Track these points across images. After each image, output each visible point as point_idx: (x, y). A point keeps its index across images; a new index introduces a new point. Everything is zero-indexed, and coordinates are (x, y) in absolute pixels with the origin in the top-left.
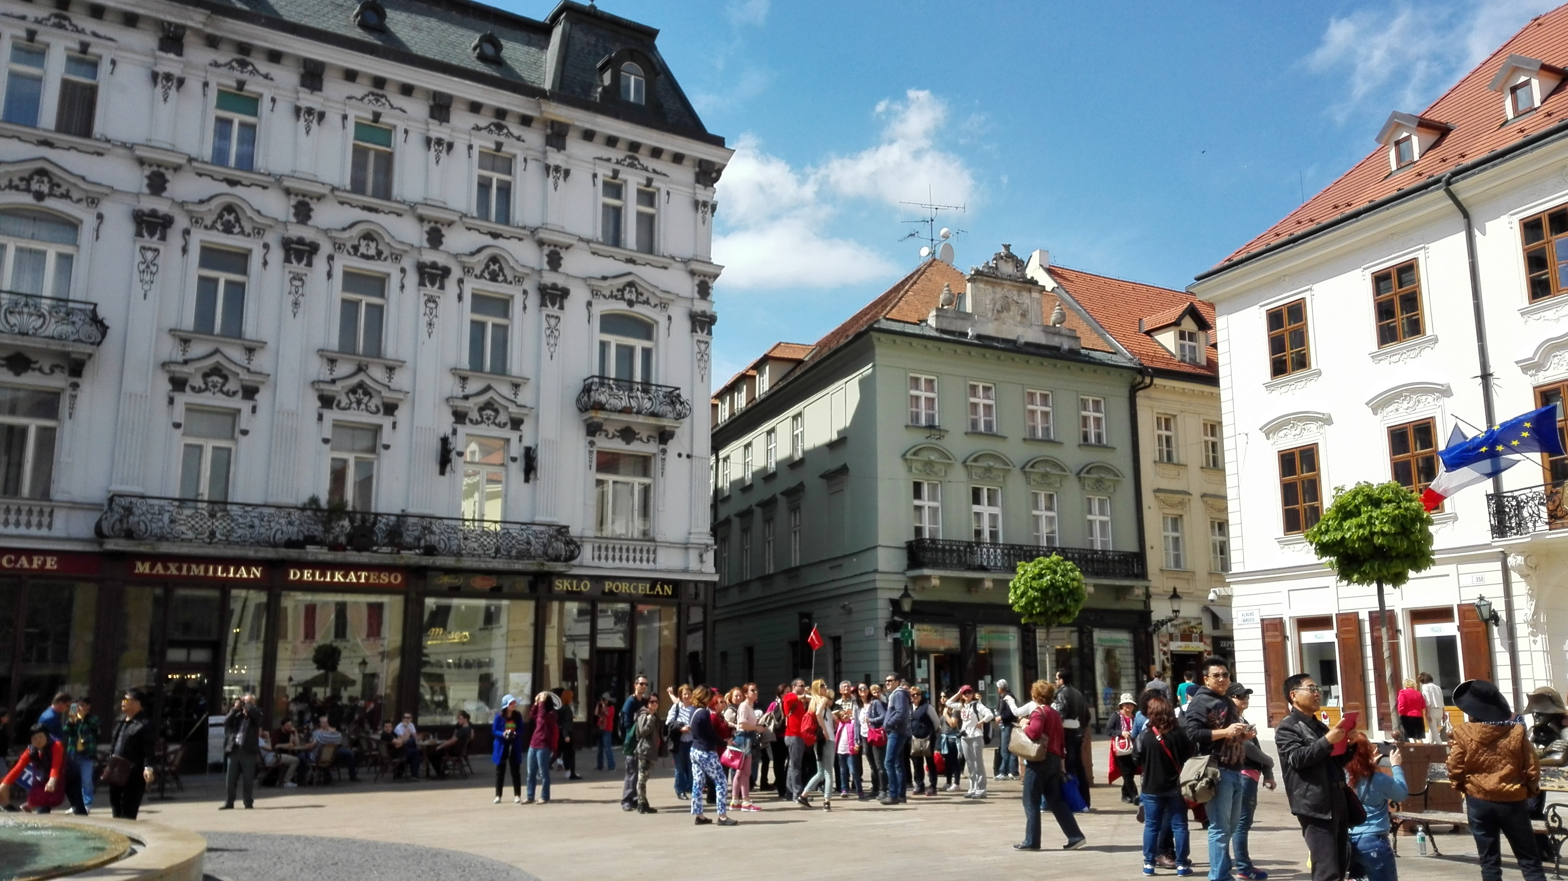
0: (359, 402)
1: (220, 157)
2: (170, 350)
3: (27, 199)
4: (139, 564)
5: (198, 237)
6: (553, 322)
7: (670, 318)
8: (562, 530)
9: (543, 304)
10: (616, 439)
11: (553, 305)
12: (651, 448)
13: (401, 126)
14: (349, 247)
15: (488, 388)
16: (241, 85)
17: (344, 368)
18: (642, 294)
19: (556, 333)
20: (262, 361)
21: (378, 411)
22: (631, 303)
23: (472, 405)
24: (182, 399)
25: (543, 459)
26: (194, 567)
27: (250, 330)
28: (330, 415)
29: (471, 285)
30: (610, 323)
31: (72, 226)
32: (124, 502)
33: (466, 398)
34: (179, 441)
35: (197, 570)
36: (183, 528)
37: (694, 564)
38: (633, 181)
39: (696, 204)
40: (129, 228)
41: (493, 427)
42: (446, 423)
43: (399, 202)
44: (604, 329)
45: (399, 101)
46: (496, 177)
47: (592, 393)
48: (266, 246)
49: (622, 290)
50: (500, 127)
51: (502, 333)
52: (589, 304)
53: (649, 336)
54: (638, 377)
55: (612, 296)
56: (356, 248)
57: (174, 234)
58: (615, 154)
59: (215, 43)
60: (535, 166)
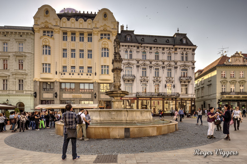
0: (157, 82)
1: (143, 59)
2: (140, 78)
3: (128, 66)
4: (139, 98)
5: (142, 67)
7: (189, 68)
8: (178, 93)
9: (175, 69)
10: (183, 83)
12: (187, 84)
13: (160, 52)
15: (169, 79)
16: (144, 51)
17: (155, 78)
19: (176, 72)
20: (148, 79)
21: (159, 82)
22: (185, 67)
23: (168, 81)
24: (142, 83)
25: (175, 86)
26: (144, 98)
27: (147, 76)
28: (155, 83)
29: (167, 68)
30: (182, 70)
31: (131, 68)
32: (138, 93)
34: (142, 87)
36: (143, 95)
37: (193, 96)
38: (185, 53)
39: (192, 54)
40: (136, 67)
41: (170, 83)
42: (165, 83)
43: (160, 60)
44: (182, 71)
45: (159, 49)
46: (169, 55)
47: (181, 78)
48: (148, 67)
50: (170, 50)
51: (171, 73)
52: (180, 68)
53: (187, 71)
54: (186, 75)
55: (183, 67)
56: (156, 66)
57: (140, 67)
58: (183, 50)
59: (142, 47)
60: (174, 53)
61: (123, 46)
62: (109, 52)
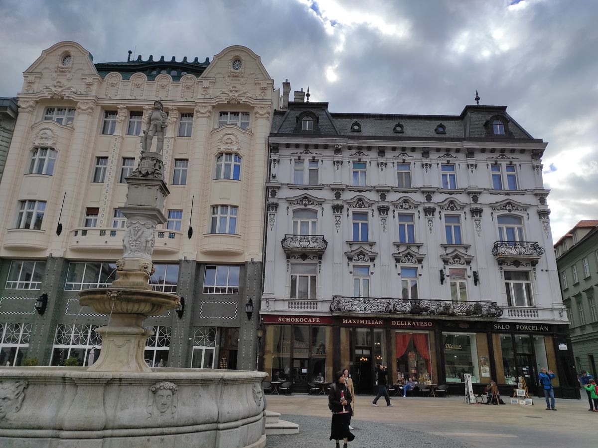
0: (409, 260)
2: (347, 249)
3: (303, 206)
4: (344, 320)
5: (352, 210)
6: (478, 222)
7: (528, 214)
8: (494, 304)
9: (473, 216)
10: (512, 266)
11: (477, 216)
12: (528, 268)
13: (412, 162)
14: (399, 206)
15: (455, 250)
16: (360, 159)
17: (402, 248)
18: (514, 207)
19: (480, 226)
20: (375, 249)
21: (416, 262)
22: (510, 211)
23: (450, 257)
24: (351, 264)
25: (481, 276)
26: (361, 321)
27: (370, 239)
28: (400, 265)
29: (444, 213)
30: (502, 219)
31: (316, 212)
32: (337, 299)
33: (447, 254)
34: (352, 277)
35: (362, 322)
36: (356, 307)
37: (557, 317)
38: (504, 163)
39: (533, 168)
40: (331, 211)
41: (459, 265)
42: (441, 265)
43: (415, 188)
44: (499, 222)
45: (411, 154)
46: (448, 173)
47: (498, 248)
48: (373, 210)
49: (505, 206)
50: (448, 155)
51: (458, 229)
52: (492, 213)
53: (520, 223)
54: (518, 239)
55: (501, 209)
56: (402, 206)
57: (344, 210)
58: (495, 155)
59: (350, 148)
60: (463, 166)
61: (288, 146)
62: (243, 164)
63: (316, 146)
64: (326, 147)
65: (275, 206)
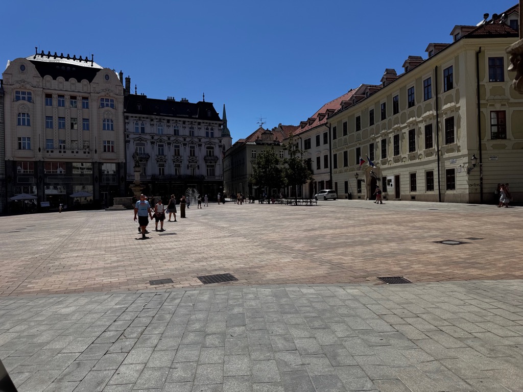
0: (178, 161)
1: (159, 133)
2: (156, 157)
3: (139, 142)
4: (156, 182)
5: (158, 144)
6: (200, 149)
7: (216, 146)
8: (203, 176)
10: (209, 163)
11: (200, 146)
12: (214, 164)
13: (179, 126)
15: (193, 158)
16: (160, 124)
17: (175, 158)
18: (212, 143)
20: (166, 158)
21: (180, 162)
22: (210, 145)
24: (158, 163)
25: (200, 167)
27: (164, 154)
28: (174, 163)
29: (190, 145)
31: (144, 144)
32: (154, 175)
33: (190, 160)
34: (158, 168)
35: (162, 182)
36: (160, 178)
37: (220, 178)
38: (210, 128)
39: (219, 130)
40: (150, 144)
41: (193, 163)
42: (188, 163)
43: (180, 136)
44: (207, 149)
45: (179, 122)
46: (192, 130)
47: (206, 158)
48: (165, 144)
49: (209, 143)
50: (192, 124)
51: (194, 151)
52: (205, 146)
53: (213, 149)
54: (212, 155)
56: (175, 142)
57: (155, 144)
58: (207, 124)
59: (157, 119)
60: (197, 128)
61: (132, 117)
62: (114, 123)
63: (143, 118)
64: (147, 118)
65: (129, 142)
